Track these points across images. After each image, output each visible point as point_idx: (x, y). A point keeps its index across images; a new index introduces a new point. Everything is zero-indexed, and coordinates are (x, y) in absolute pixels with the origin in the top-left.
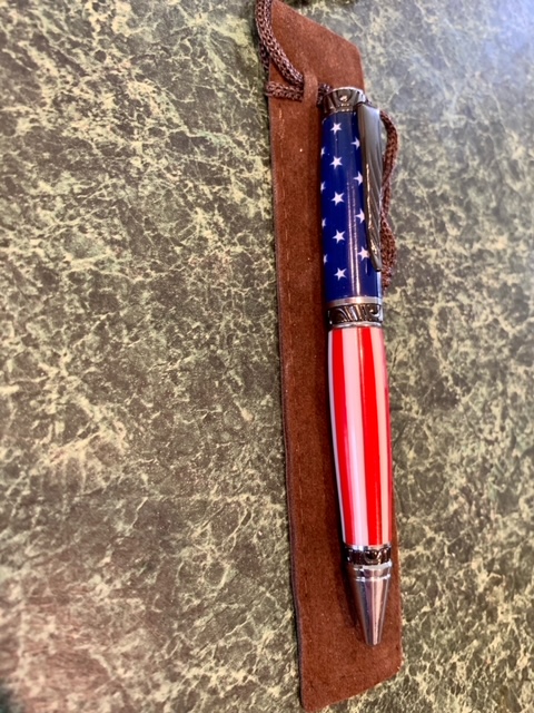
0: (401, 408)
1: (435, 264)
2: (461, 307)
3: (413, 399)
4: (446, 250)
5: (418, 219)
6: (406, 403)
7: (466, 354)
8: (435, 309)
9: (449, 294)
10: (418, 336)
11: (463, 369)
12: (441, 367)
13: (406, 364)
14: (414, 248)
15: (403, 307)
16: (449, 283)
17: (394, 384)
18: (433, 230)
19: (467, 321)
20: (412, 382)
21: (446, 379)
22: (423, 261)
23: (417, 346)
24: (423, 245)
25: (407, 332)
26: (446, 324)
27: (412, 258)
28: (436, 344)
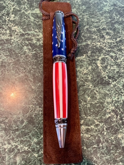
0: (85, 86)
1: (100, 46)
2: (112, 57)
3: (90, 83)
4: (104, 42)
5: (93, 36)
6: (87, 84)
7: (114, 70)
8: (100, 58)
9: (106, 54)
10: (93, 66)
11: (112, 74)
12: (102, 74)
13: (87, 74)
14: (91, 44)
15: (86, 59)
16: (106, 51)
17: (82, 79)
18: (99, 38)
19: (115, 61)
20: (90, 78)
21: (105, 77)
22: (95, 46)
23: (92, 69)
24: (95, 42)
25: (88, 65)
26: (105, 62)
27: (90, 46)
28: (100, 68)
